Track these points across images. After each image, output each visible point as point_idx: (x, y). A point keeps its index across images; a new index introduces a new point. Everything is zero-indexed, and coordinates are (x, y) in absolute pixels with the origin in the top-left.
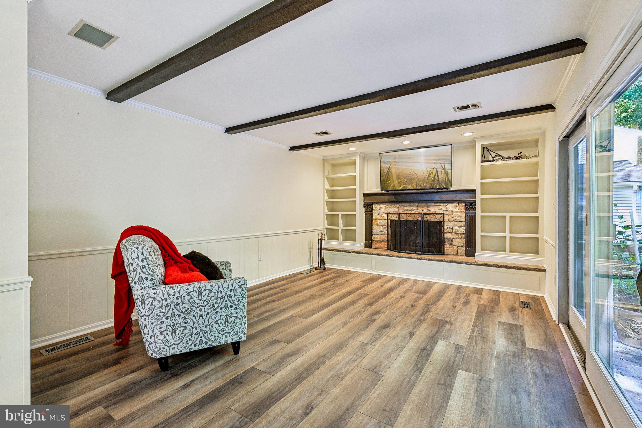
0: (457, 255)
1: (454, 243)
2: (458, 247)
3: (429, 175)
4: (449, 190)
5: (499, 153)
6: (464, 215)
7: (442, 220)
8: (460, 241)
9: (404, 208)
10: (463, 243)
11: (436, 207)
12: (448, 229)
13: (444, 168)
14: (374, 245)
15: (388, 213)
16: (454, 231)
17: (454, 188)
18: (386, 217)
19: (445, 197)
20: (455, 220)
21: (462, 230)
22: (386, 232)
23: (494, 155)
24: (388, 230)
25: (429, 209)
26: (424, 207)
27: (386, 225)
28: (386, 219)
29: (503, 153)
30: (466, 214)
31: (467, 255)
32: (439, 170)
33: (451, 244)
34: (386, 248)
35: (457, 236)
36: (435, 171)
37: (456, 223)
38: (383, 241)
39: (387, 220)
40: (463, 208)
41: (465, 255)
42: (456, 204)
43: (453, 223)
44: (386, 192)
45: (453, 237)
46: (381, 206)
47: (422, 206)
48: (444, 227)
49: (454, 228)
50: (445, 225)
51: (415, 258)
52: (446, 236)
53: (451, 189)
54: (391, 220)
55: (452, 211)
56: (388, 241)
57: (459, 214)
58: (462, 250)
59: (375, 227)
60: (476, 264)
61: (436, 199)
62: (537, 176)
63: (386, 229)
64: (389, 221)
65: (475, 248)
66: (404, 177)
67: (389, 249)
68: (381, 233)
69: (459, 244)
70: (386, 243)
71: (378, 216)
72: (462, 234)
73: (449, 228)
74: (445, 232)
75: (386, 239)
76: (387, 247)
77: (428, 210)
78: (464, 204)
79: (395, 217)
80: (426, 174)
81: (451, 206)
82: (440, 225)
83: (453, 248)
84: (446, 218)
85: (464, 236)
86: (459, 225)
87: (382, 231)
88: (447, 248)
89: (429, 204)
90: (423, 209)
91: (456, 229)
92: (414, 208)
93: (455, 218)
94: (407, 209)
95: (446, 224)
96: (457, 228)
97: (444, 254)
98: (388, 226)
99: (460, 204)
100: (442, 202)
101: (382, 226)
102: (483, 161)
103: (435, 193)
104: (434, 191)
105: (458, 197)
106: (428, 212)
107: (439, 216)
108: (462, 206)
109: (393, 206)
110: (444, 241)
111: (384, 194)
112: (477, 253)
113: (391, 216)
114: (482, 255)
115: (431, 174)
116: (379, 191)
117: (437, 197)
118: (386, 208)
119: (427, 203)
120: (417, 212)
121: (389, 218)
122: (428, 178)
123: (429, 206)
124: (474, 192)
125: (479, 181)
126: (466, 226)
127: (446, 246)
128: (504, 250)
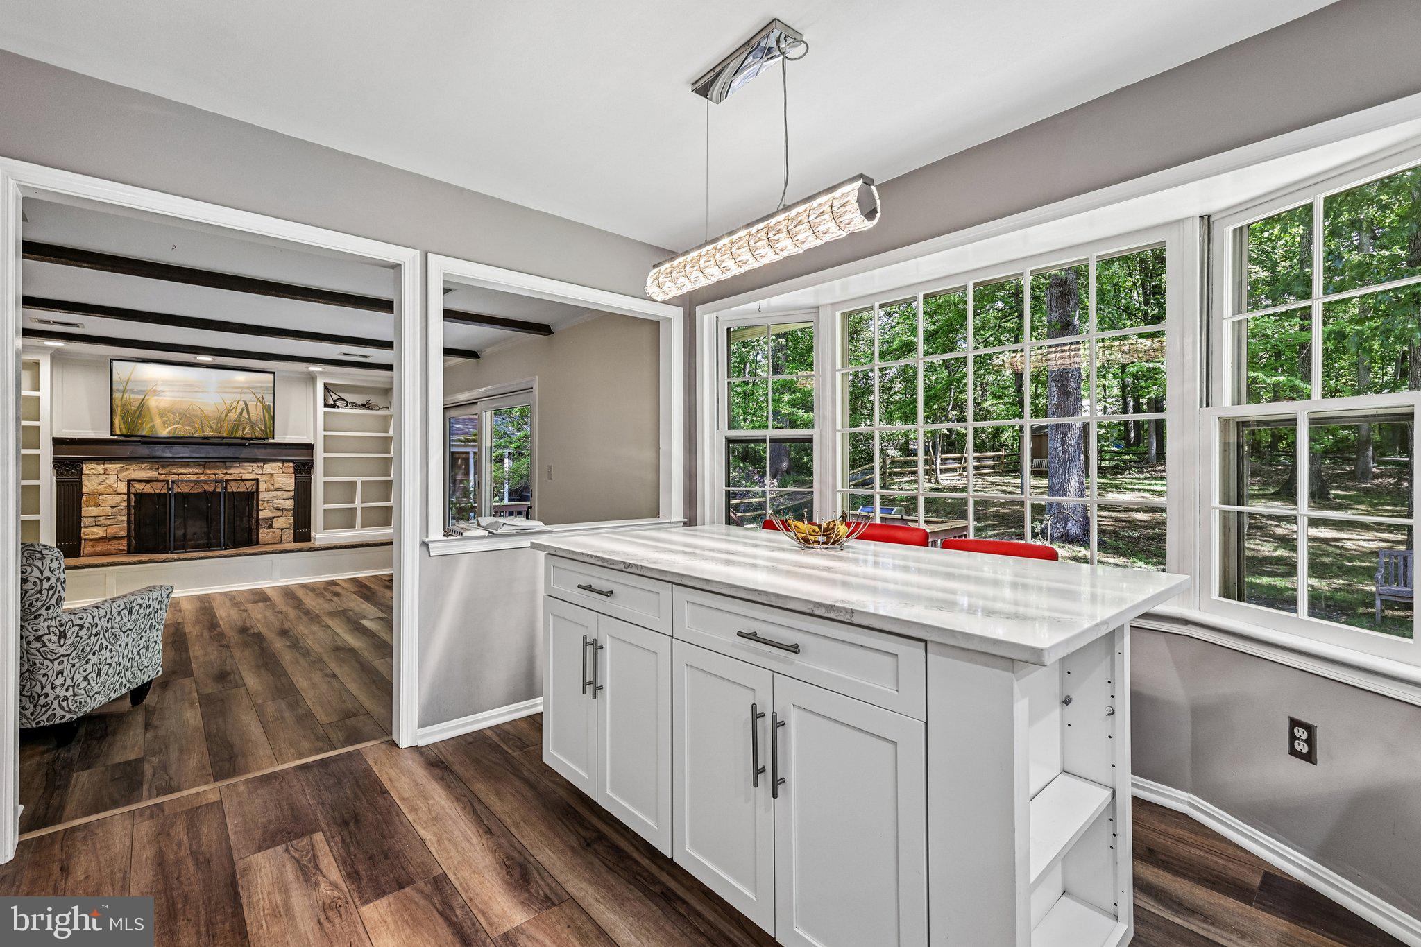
0: (281, 542)
1: (275, 525)
2: (282, 529)
3: (229, 411)
4: (266, 441)
5: (343, 395)
6: (293, 481)
7: (254, 490)
8: (284, 521)
9: (173, 471)
10: (290, 524)
11: (244, 469)
12: (265, 504)
13: (261, 401)
14: (86, 548)
15: (129, 482)
16: (276, 506)
17: (278, 439)
18: (123, 487)
19: (259, 453)
20: (277, 490)
21: (290, 504)
22: (125, 518)
23: (335, 397)
24: (129, 515)
25: (229, 472)
26: (218, 468)
27: (125, 504)
28: (125, 491)
29: (349, 397)
30: (296, 480)
31: (297, 540)
32: (250, 403)
33: (270, 527)
34: (123, 550)
35: (280, 514)
36: (242, 404)
37: (279, 493)
38: (116, 538)
39: (128, 494)
40: (292, 470)
41: (295, 541)
42: (280, 465)
43: (274, 494)
44: (124, 439)
45: (274, 515)
46: (106, 466)
47: (214, 468)
48: (257, 501)
49: (275, 501)
50: (261, 497)
52: (262, 515)
53: (271, 441)
54: (135, 495)
55: (272, 475)
56: (129, 536)
57: (284, 479)
58: (290, 534)
59: (88, 511)
60: (310, 550)
61: (242, 456)
62: (388, 432)
63: (125, 512)
64: (132, 496)
65: (310, 528)
66: (174, 414)
67: (129, 552)
68: (108, 522)
69: (285, 526)
70: (125, 542)
71: (100, 487)
72: (288, 510)
73: (267, 502)
74: (260, 508)
75: (124, 533)
76: (125, 548)
77: (226, 473)
78: (292, 465)
79: (148, 489)
80: (222, 408)
81: (269, 468)
82: (250, 498)
83: (274, 532)
84: (262, 486)
85: (292, 512)
86: (284, 497)
87: (114, 516)
88: (264, 534)
89: (228, 464)
90: (217, 472)
91: (279, 503)
92: (197, 471)
93: (277, 486)
94: (179, 472)
95: (263, 496)
96: (282, 501)
97: (257, 543)
98: (129, 506)
99: (285, 465)
100: (256, 461)
101: (112, 507)
102: (326, 406)
103: (244, 445)
104: (242, 443)
105: (285, 454)
106: (228, 477)
107: (248, 484)
108: (289, 467)
109: (143, 466)
110: (258, 524)
111: (122, 441)
112: (313, 533)
113: (139, 486)
114: (320, 535)
115: (234, 411)
116: (106, 434)
117: (245, 453)
118: (123, 470)
119: (225, 462)
120: (203, 477)
121: (133, 490)
122: (226, 416)
123: (230, 467)
124: (310, 447)
125: (321, 433)
126: (295, 498)
127: (261, 531)
128: (351, 525)
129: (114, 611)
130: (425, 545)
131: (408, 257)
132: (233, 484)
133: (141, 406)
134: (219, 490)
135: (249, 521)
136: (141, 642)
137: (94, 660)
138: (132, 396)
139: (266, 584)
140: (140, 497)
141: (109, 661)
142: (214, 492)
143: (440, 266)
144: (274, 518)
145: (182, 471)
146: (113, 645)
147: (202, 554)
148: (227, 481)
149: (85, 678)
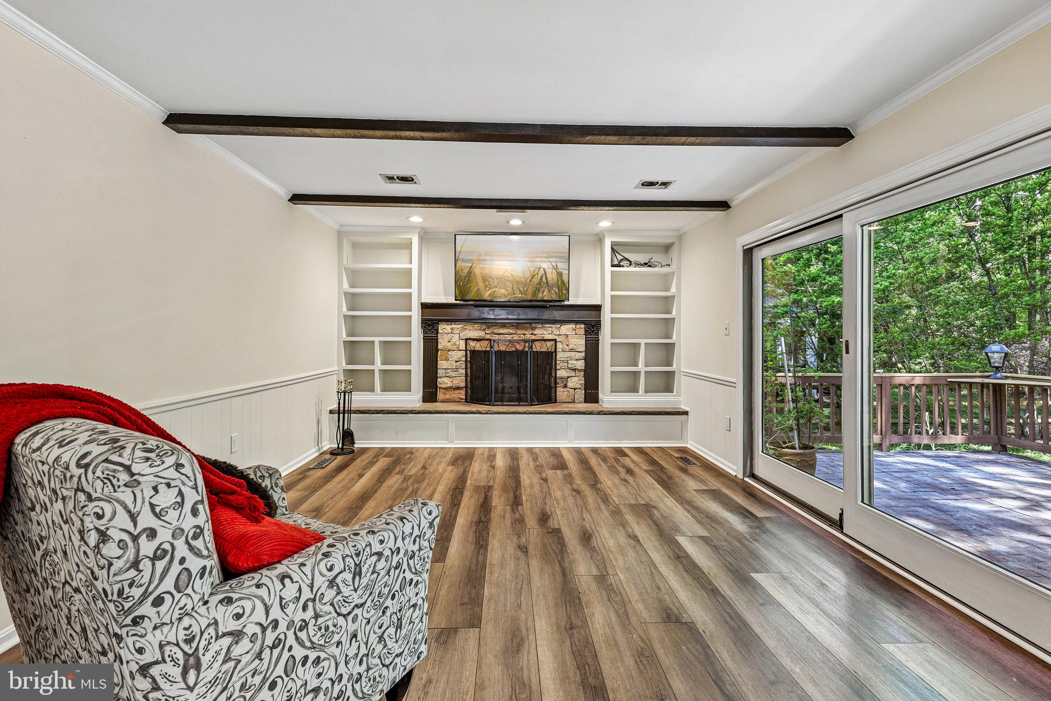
0: (574, 402)
1: (570, 384)
2: (575, 389)
3: (533, 277)
4: (563, 303)
5: (627, 255)
6: (583, 342)
7: (553, 350)
8: (577, 381)
9: (495, 331)
10: (581, 384)
11: (545, 330)
12: (562, 364)
13: (556, 268)
14: (440, 395)
15: (466, 340)
16: (570, 366)
17: (572, 301)
18: (462, 345)
19: (558, 314)
20: (571, 350)
21: (581, 364)
22: (464, 371)
23: (620, 258)
24: (466, 368)
25: (535, 332)
26: (527, 329)
27: (464, 359)
28: (464, 349)
29: (632, 257)
30: (586, 340)
31: (586, 401)
32: (547, 271)
33: (565, 386)
34: (462, 399)
35: (573, 374)
36: (542, 272)
37: (573, 354)
38: (458, 388)
39: (466, 350)
40: (583, 331)
41: (585, 402)
42: (573, 326)
43: (568, 354)
44: (462, 302)
45: (568, 375)
46: (453, 326)
47: (523, 328)
48: (556, 360)
49: (569, 362)
50: (558, 357)
51: (525, 413)
52: (559, 374)
53: (566, 303)
54: (470, 352)
55: (567, 336)
56: (466, 387)
57: (577, 340)
58: (580, 394)
59: (442, 364)
60: (599, 413)
61: (544, 318)
62: (671, 290)
63: (463, 366)
64: (468, 352)
65: (598, 389)
66: (494, 279)
67: (466, 403)
68: (453, 374)
69: (578, 386)
70: (463, 392)
71: (449, 344)
72: (580, 370)
73: (563, 362)
74: (558, 367)
75: (463, 384)
76: (464, 397)
77: (532, 334)
78: (583, 326)
79: (478, 346)
80: (528, 274)
81: (566, 329)
82: (550, 356)
83: (568, 392)
84: (559, 346)
85: (583, 373)
86: (577, 357)
87: (456, 370)
88: (561, 393)
89: (534, 325)
90: (525, 332)
91: (573, 363)
92: (511, 331)
93: (571, 346)
94: (499, 332)
95: (560, 356)
96: (575, 362)
97: (556, 402)
98: (466, 361)
99: (578, 326)
100: (554, 322)
101: (456, 362)
102: (613, 266)
103: (545, 307)
104: (543, 305)
105: (577, 315)
106: (533, 337)
107: (549, 344)
108: (580, 328)
109: (476, 326)
110: (556, 383)
111: (462, 305)
112: (600, 395)
113: (472, 344)
114: (608, 399)
115: (536, 277)
116: (452, 300)
117: (547, 315)
118: (464, 329)
119: (531, 323)
120: (516, 337)
121: (469, 348)
122: (531, 281)
123: (535, 328)
124: (598, 308)
125: (609, 293)
126: (585, 359)
127: (558, 389)
128: (634, 389)
132: (537, 344)
133: (470, 273)
134: (527, 349)
135: (549, 380)
138: (463, 264)
139: (561, 444)
140: (474, 352)
142: (523, 351)
144: (568, 377)
145: (502, 331)
147: (514, 409)
148: (533, 341)
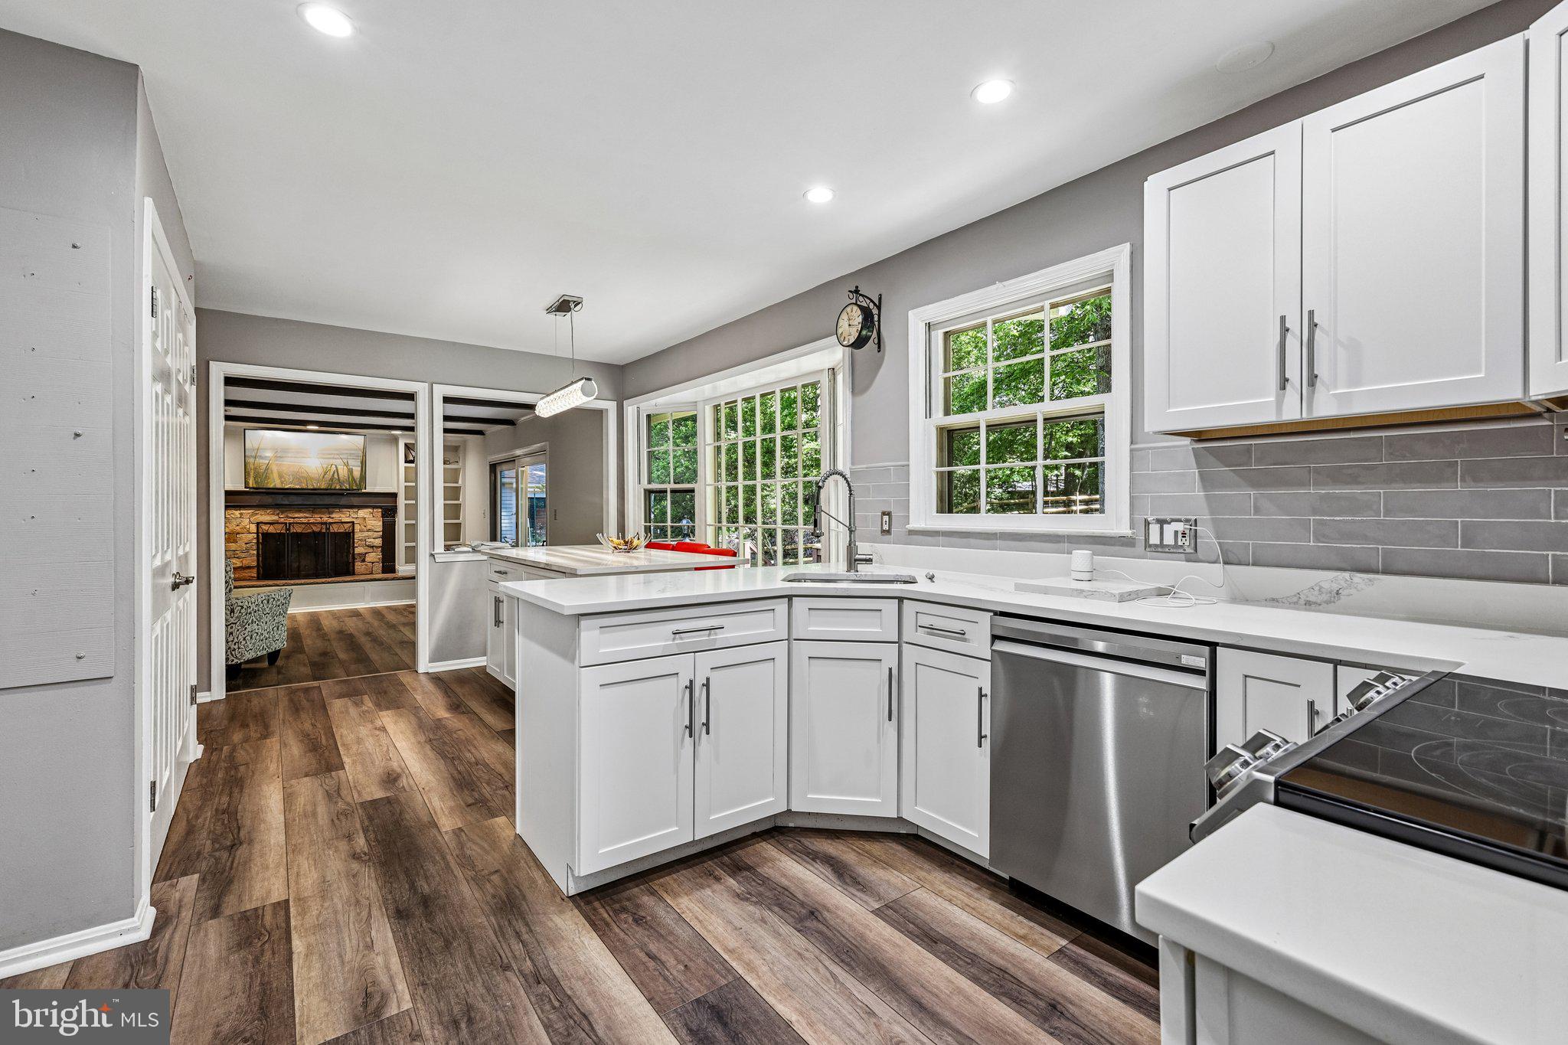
0: (372, 573)
1: (367, 559)
2: (373, 563)
3: (325, 473)
4: (360, 491)
6: (381, 523)
7: (351, 531)
8: (375, 556)
10: (379, 559)
11: (343, 514)
12: (360, 542)
15: (258, 524)
16: (367, 543)
17: (369, 489)
18: (253, 528)
19: (355, 501)
20: (369, 530)
21: (379, 542)
22: (255, 552)
24: (258, 549)
25: (332, 516)
26: (323, 513)
27: (255, 541)
28: (255, 531)
30: (383, 522)
31: (384, 571)
33: (364, 561)
34: (254, 577)
35: (371, 550)
37: (370, 533)
38: (249, 568)
39: (257, 533)
40: (380, 514)
41: (383, 573)
42: (371, 510)
43: (366, 534)
44: (255, 490)
45: (366, 551)
46: (242, 511)
47: (320, 513)
48: (354, 539)
49: (367, 540)
50: (356, 536)
52: (357, 551)
53: (363, 491)
54: (263, 534)
55: (365, 518)
56: (258, 565)
57: (374, 522)
58: (379, 567)
60: (393, 579)
61: (341, 503)
62: (457, 483)
63: (255, 547)
64: (260, 534)
65: (395, 562)
66: (289, 475)
67: (259, 578)
68: (243, 555)
69: (375, 560)
70: (255, 570)
71: (237, 528)
72: (377, 547)
73: (361, 540)
74: (355, 545)
75: (255, 564)
76: (255, 575)
77: (329, 517)
78: (380, 510)
79: (271, 529)
81: (362, 513)
82: (347, 537)
83: (366, 565)
84: (357, 528)
85: (380, 549)
86: (374, 536)
87: (247, 550)
88: (359, 566)
89: (330, 510)
90: (322, 516)
91: (370, 541)
92: (308, 515)
93: (369, 527)
94: (294, 516)
95: (358, 535)
96: (372, 540)
97: (353, 574)
98: (258, 543)
99: (375, 510)
100: (352, 507)
101: (246, 543)
102: (405, 462)
103: (342, 494)
104: (340, 494)
105: (373, 501)
106: (331, 520)
107: (346, 526)
108: (378, 512)
109: (268, 511)
110: (354, 558)
111: (253, 492)
112: (397, 567)
113: (265, 527)
114: (402, 568)
115: (327, 473)
116: (242, 488)
117: (343, 501)
118: (254, 514)
119: (330, 508)
120: (312, 520)
121: (260, 531)
123: (332, 513)
124: (394, 495)
125: (403, 484)
126: (383, 537)
127: (356, 564)
129: (259, 600)
130: (432, 555)
131: (420, 388)
132: (334, 526)
133: (267, 468)
134: (324, 531)
135: (347, 556)
136: (274, 623)
137: (249, 628)
139: (360, 606)
140: (266, 535)
141: (257, 631)
142: (320, 533)
143: (440, 391)
144: (366, 553)
145: (296, 516)
146: (259, 621)
147: (312, 581)
148: (331, 523)
149: (244, 639)
